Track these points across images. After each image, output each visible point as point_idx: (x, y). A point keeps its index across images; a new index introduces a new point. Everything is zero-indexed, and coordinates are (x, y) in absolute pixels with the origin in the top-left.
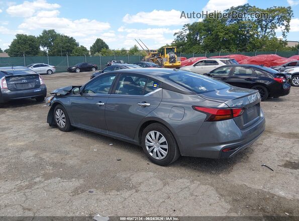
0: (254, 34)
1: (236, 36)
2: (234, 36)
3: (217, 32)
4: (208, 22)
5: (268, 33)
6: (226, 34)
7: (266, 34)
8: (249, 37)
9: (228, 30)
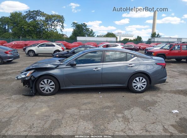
0: (46, 28)
1: (35, 29)
2: (33, 29)
3: (22, 25)
4: (13, 17)
5: (53, 29)
6: (28, 27)
7: (52, 29)
8: (42, 30)
9: (29, 24)
